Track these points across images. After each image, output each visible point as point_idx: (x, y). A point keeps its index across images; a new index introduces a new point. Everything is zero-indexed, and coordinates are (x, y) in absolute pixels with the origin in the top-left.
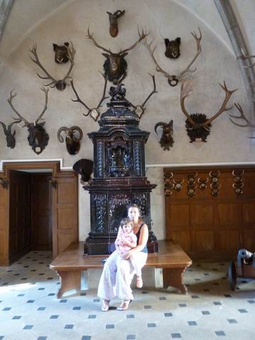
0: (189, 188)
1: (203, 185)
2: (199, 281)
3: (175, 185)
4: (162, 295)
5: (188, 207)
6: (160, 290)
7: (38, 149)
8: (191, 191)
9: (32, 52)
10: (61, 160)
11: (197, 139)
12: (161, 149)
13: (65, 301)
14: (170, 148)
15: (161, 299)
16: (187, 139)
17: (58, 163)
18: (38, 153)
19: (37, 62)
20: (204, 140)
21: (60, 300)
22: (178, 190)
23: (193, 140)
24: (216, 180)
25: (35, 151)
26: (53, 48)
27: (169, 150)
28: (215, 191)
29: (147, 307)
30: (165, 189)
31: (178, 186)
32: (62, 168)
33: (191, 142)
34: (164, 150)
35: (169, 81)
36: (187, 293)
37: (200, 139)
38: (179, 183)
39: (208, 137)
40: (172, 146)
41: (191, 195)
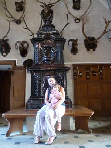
0: (87, 75)
1: (95, 74)
2: (97, 127)
3: (79, 73)
4: (76, 135)
5: (86, 85)
6: (73, 132)
7: (4, 54)
8: (88, 77)
9: (3, 3)
10: (17, 60)
11: (90, 50)
12: (71, 55)
13: (11, 139)
14: (76, 54)
15: (75, 137)
16: (85, 49)
17: (15, 62)
18: (5, 56)
19: (6, 9)
20: (94, 50)
21: (7, 138)
22: (81, 76)
23: (88, 50)
24: (101, 71)
25: (3, 55)
26: (15, 4)
27: (75, 55)
28: (102, 77)
29: (66, 143)
30: (74, 76)
31: (81, 74)
32: (17, 64)
33: (87, 51)
34: (73, 55)
35: (75, 20)
36: (92, 134)
37: (92, 50)
38: (81, 72)
39: (96, 49)
40: (77, 53)
41: (88, 79)
